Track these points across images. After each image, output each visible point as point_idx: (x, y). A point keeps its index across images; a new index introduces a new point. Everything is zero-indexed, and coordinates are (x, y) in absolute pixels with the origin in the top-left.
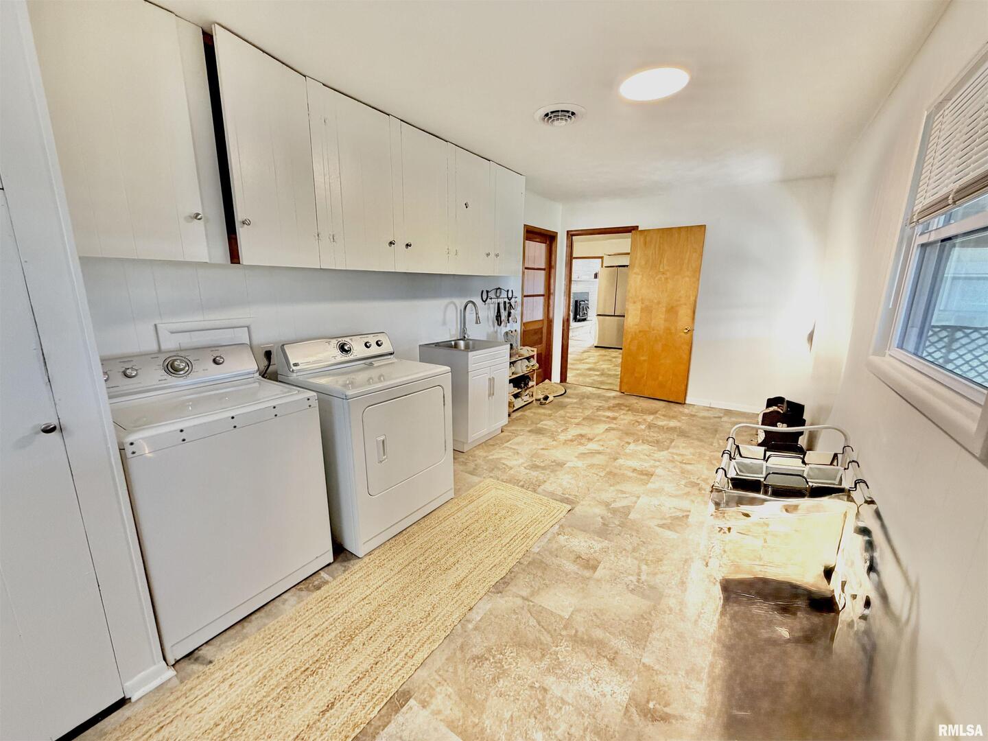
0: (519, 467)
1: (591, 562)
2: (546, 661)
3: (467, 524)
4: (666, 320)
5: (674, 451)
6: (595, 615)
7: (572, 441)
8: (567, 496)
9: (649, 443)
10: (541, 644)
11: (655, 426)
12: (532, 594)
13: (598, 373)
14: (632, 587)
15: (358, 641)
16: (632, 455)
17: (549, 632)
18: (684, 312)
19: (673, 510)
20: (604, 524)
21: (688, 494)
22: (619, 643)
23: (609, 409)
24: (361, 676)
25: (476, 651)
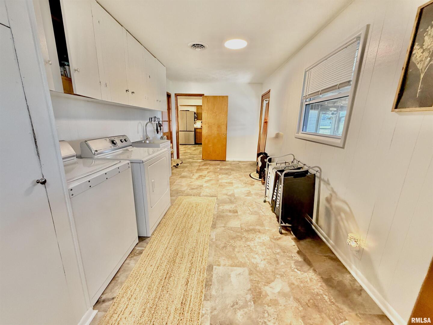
0: (187, 190)
1: (235, 211)
2: (244, 240)
3: (185, 212)
4: (217, 130)
5: (233, 175)
6: (247, 223)
7: (199, 178)
8: (212, 195)
9: (224, 174)
10: (239, 236)
11: (223, 169)
12: (225, 225)
13: (189, 154)
14: (250, 213)
15: (178, 261)
16: (222, 179)
17: (238, 232)
18: (223, 127)
19: (245, 191)
20: (230, 200)
21: (246, 186)
22: (258, 227)
23: (203, 165)
24: (190, 269)
25: (222, 245)
